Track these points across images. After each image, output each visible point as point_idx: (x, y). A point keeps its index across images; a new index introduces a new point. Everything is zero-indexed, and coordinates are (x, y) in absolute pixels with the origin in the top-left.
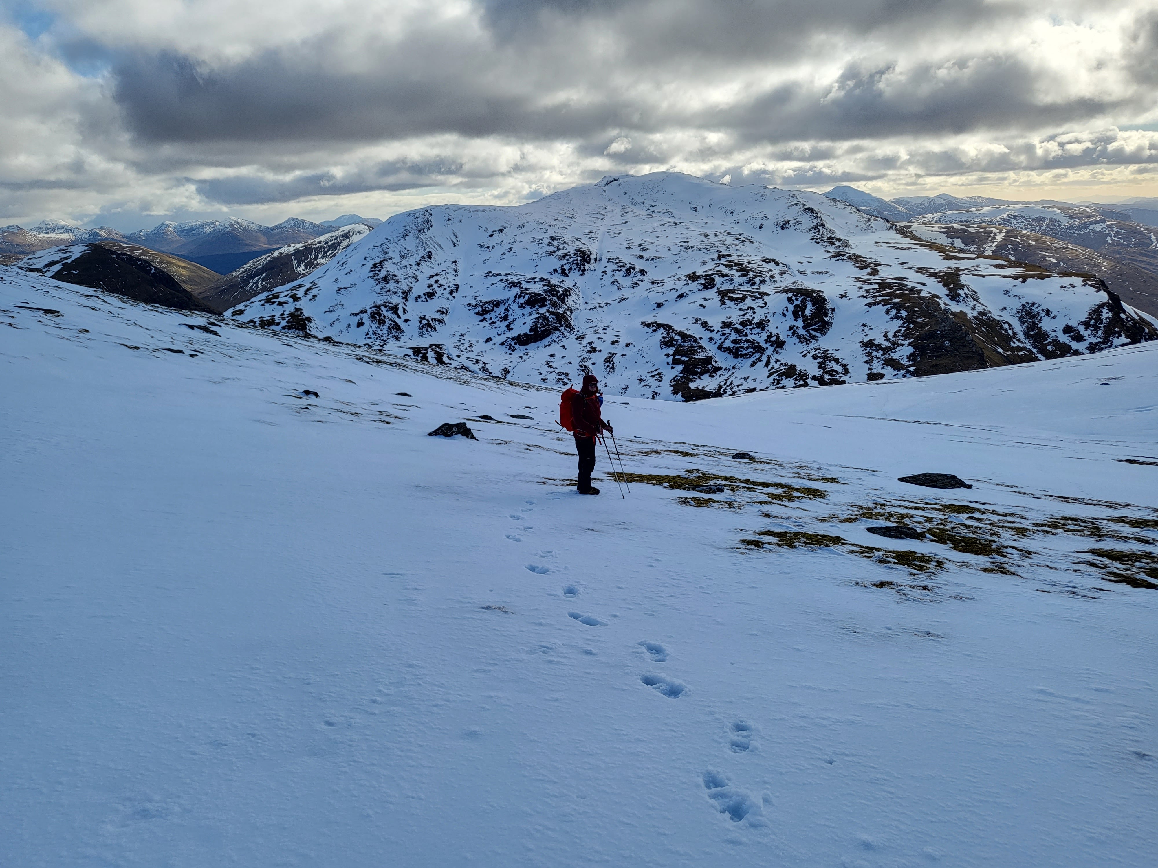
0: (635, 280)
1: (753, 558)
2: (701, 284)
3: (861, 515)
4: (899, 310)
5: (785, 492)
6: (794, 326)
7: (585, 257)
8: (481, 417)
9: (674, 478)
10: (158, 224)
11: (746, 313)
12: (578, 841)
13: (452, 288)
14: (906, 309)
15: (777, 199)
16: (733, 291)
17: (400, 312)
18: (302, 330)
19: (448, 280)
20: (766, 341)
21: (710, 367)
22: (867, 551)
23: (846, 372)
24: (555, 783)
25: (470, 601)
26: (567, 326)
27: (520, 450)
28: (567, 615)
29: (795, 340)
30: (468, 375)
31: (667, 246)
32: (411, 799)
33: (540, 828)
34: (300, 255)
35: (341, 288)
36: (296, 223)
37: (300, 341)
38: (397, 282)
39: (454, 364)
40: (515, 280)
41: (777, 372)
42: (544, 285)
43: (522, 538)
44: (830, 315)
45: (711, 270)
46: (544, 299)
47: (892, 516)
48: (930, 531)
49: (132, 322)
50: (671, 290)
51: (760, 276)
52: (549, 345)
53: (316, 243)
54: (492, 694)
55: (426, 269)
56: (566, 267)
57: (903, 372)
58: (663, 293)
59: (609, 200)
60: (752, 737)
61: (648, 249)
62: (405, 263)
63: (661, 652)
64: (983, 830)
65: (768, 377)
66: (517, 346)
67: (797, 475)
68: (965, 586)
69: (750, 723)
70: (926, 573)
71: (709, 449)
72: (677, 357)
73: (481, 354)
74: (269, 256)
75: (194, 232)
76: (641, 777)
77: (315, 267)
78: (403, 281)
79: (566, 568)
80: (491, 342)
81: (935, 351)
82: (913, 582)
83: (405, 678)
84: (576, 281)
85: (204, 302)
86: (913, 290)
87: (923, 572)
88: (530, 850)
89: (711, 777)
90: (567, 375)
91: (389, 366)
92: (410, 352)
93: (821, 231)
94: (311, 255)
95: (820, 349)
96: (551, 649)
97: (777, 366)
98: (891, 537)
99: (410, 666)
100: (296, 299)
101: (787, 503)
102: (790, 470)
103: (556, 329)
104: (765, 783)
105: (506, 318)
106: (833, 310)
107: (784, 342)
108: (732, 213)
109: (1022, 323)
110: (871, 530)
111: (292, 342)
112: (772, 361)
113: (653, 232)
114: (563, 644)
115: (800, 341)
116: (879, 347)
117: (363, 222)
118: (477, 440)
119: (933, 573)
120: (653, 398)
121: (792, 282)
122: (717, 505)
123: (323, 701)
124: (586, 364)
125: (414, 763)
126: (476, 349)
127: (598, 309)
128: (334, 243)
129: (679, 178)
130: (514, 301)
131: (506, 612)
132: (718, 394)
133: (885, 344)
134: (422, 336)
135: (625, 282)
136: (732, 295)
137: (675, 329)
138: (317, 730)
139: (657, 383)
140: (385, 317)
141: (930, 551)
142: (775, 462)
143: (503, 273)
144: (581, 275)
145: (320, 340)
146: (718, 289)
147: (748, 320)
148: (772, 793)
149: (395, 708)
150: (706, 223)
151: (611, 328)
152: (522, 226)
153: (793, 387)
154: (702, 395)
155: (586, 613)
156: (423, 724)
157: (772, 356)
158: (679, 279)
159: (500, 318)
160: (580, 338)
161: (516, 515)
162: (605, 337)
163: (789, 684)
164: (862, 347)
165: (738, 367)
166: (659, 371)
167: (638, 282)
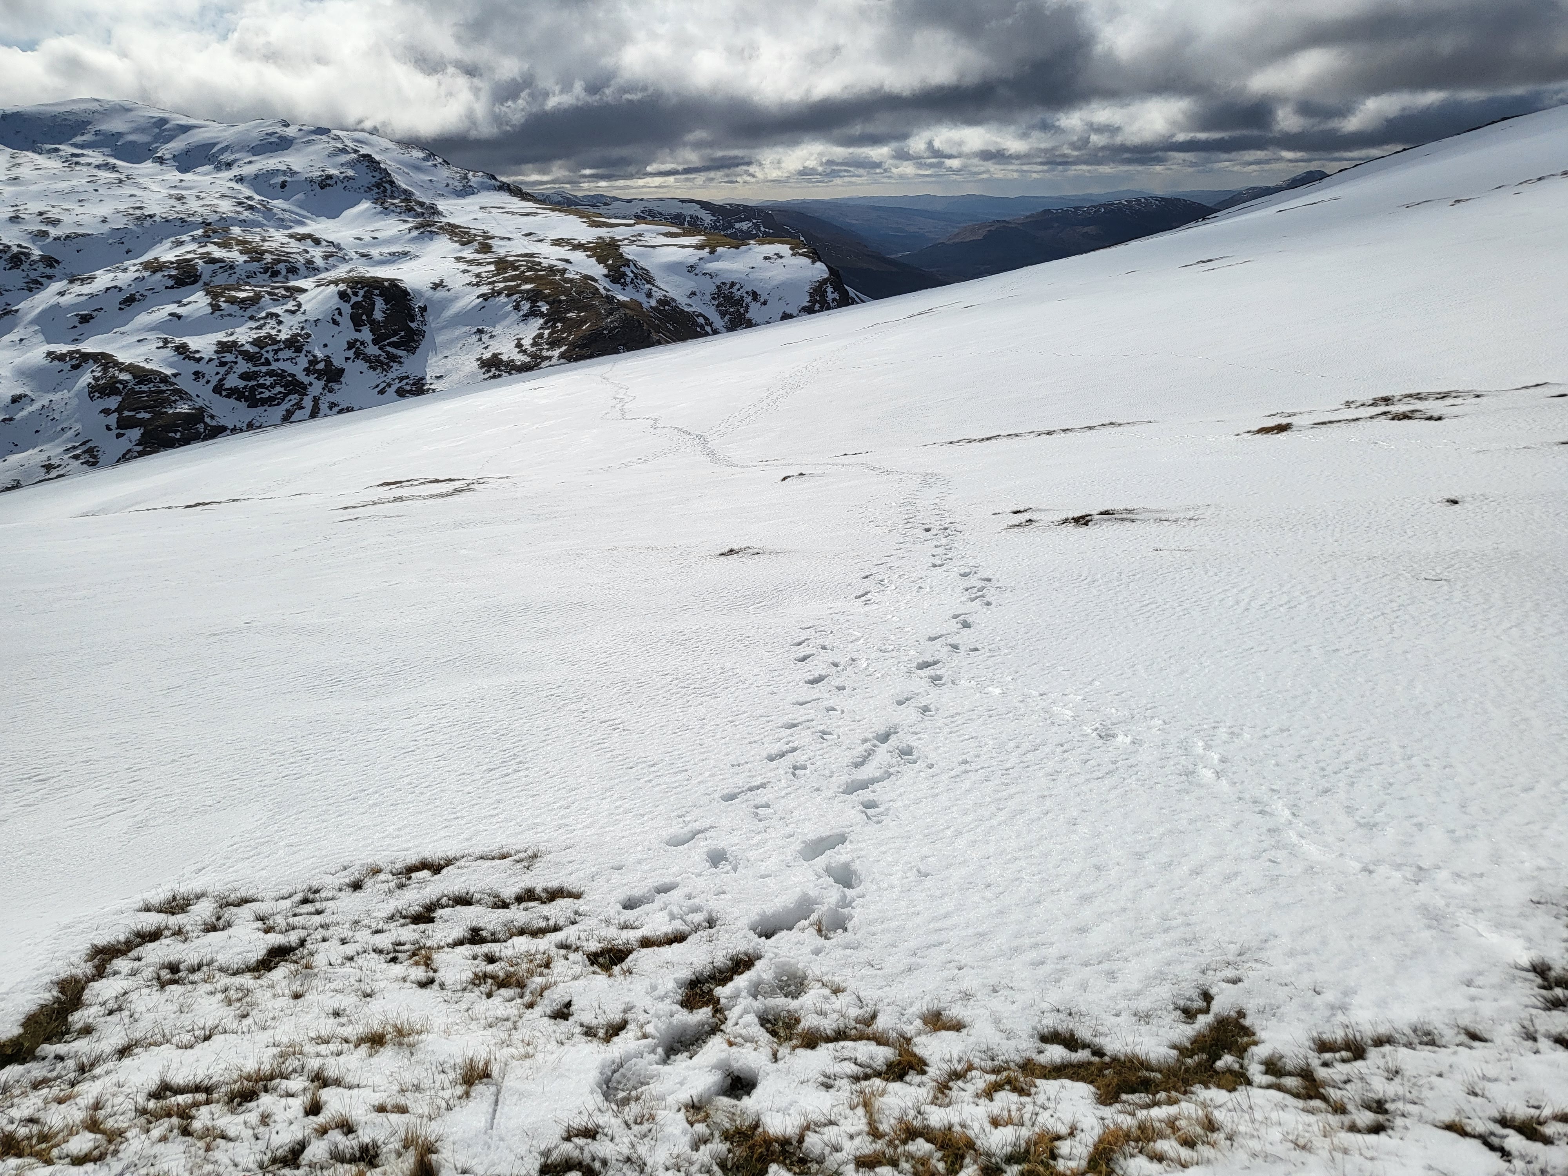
0: (33, 274)
2: (170, 276)
4: (534, 302)
6: (356, 340)
11: (265, 324)
14: (545, 298)
16: (236, 287)
20: (308, 372)
21: (201, 427)
29: (361, 365)
44: (419, 318)
50: (109, 290)
51: (286, 262)
58: (93, 296)
61: (58, 221)
72: (126, 413)
86: (551, 269)
93: (389, 192)
95: (407, 377)
106: (423, 309)
107: (342, 371)
109: (723, 315)
113: (71, 192)
115: (371, 367)
116: (510, 365)
121: (347, 269)
133: (521, 358)
135: (12, 279)
136: (233, 294)
137: (120, 361)
139: (87, 469)
146: (205, 283)
147: (269, 336)
157: (322, 398)
158: (125, 271)
164: (481, 368)
165: (258, 424)
166: (89, 445)
167: (39, 279)
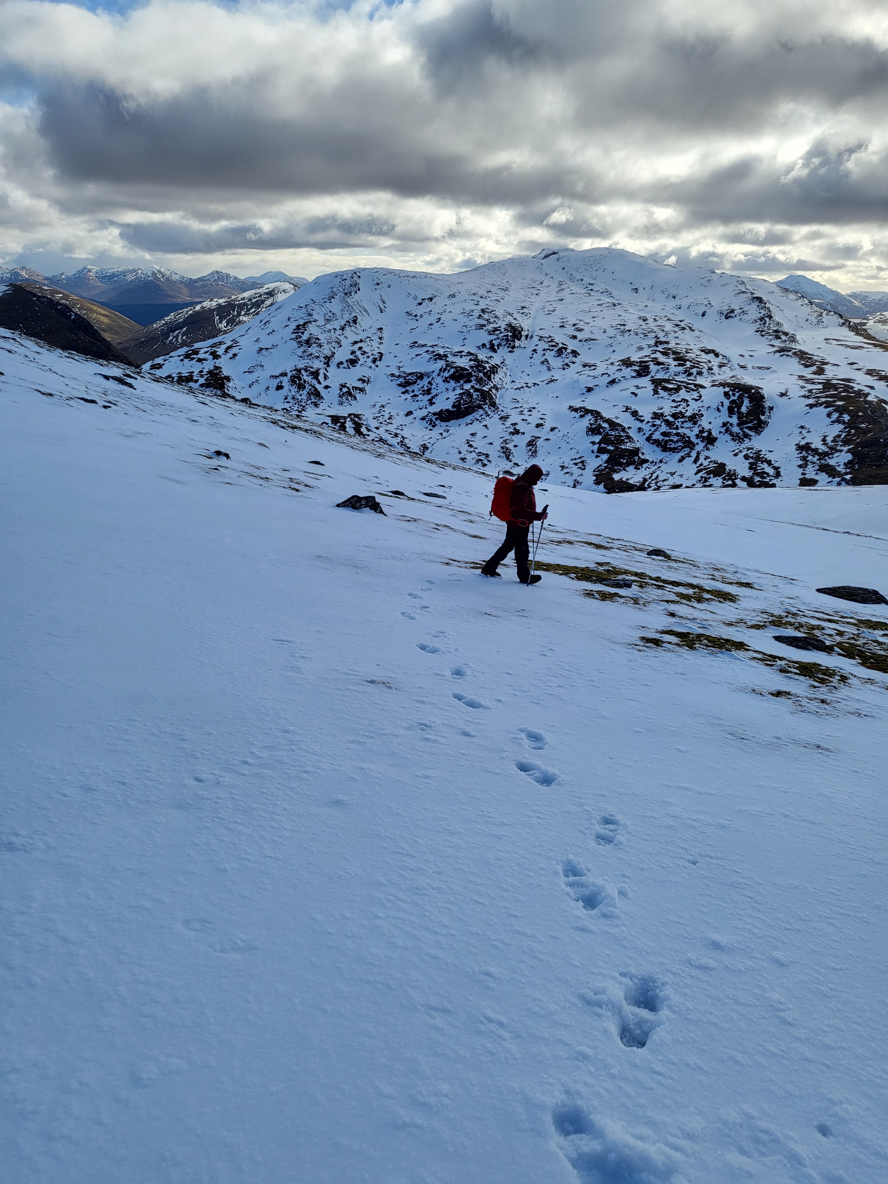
0: (567, 361)
1: (650, 656)
2: (635, 370)
3: (770, 622)
4: (841, 414)
5: (695, 593)
6: (728, 422)
7: (515, 333)
8: (392, 492)
9: (582, 569)
10: (80, 267)
11: (679, 405)
12: (427, 914)
13: (376, 357)
14: (849, 413)
15: (724, 285)
16: (668, 381)
17: (321, 377)
18: (220, 390)
19: (372, 348)
20: (697, 436)
21: (636, 458)
22: (769, 660)
23: (778, 475)
24: (413, 857)
25: (356, 673)
26: (491, 405)
27: (428, 529)
28: (451, 696)
29: (728, 437)
30: (383, 449)
31: (603, 327)
32: (269, 859)
33: (392, 898)
34: (223, 311)
35: (262, 349)
36: (219, 277)
37: (216, 400)
38: (320, 346)
39: (372, 436)
40: (441, 352)
41: (705, 469)
42: (471, 360)
43: (416, 617)
44: (767, 414)
45: (646, 356)
46: (470, 375)
47: (802, 626)
48: (839, 644)
49: (47, 368)
50: (603, 374)
51: (697, 367)
52: (471, 423)
53: (239, 299)
54: (365, 766)
55: (351, 335)
56: (496, 343)
57: (838, 479)
58: (595, 377)
59: (546, 275)
60: (618, 832)
61: (582, 330)
62: (329, 326)
63: (540, 740)
64: (837, 942)
65: (696, 474)
66: (438, 422)
67: (711, 577)
68: (866, 702)
69: (619, 817)
70: (826, 686)
71: (624, 543)
72: (603, 445)
73: (400, 428)
74: (191, 310)
75: (115, 279)
76: (500, 860)
77: (237, 324)
78: (326, 346)
79: (456, 650)
80: (412, 416)
81: (875, 460)
82: (812, 694)
83: (280, 743)
84: (505, 357)
85: (122, 353)
86: (859, 393)
87: (824, 685)
88: (379, 918)
89: (571, 866)
90: (487, 456)
91: (304, 433)
92: (329, 420)
93: (768, 323)
94: (234, 312)
95: (752, 449)
96: (429, 727)
97: (706, 463)
98: (798, 647)
99: (286, 732)
100: (215, 356)
101: (695, 604)
102: (705, 572)
103: (480, 407)
104: (624, 876)
105: (428, 392)
106: (771, 409)
107: (716, 439)
108: (674, 297)
110: (777, 638)
111: (207, 400)
112: (702, 458)
113: (589, 311)
114: (442, 724)
115: (733, 439)
116: (815, 451)
117: (289, 280)
118: (386, 515)
119: (835, 687)
120: (574, 486)
121: (731, 375)
122: (623, 600)
123: (195, 758)
124: (507, 446)
125: (276, 825)
126: (396, 422)
127: (526, 389)
128: (258, 301)
129: (622, 255)
130: (439, 375)
131: (390, 688)
132: (642, 487)
133: (823, 448)
134: (341, 404)
135: (556, 363)
136: (666, 385)
137: (604, 415)
138: (185, 785)
139: (580, 471)
140: (305, 381)
141: (836, 665)
142: (691, 562)
143: (429, 344)
144: (510, 352)
145: (236, 400)
146: (652, 377)
147: (681, 413)
148: (629, 887)
149: (265, 771)
150: (646, 306)
151: (537, 410)
152: (453, 296)
153: (721, 487)
154: (626, 487)
155: (470, 696)
156: (290, 788)
157: (702, 452)
158: (612, 364)
159: (423, 391)
160: (504, 418)
161: (414, 593)
162: (529, 419)
163: (665, 783)
164: (797, 450)
165: (665, 461)
166: (583, 459)
167: (569, 363)
